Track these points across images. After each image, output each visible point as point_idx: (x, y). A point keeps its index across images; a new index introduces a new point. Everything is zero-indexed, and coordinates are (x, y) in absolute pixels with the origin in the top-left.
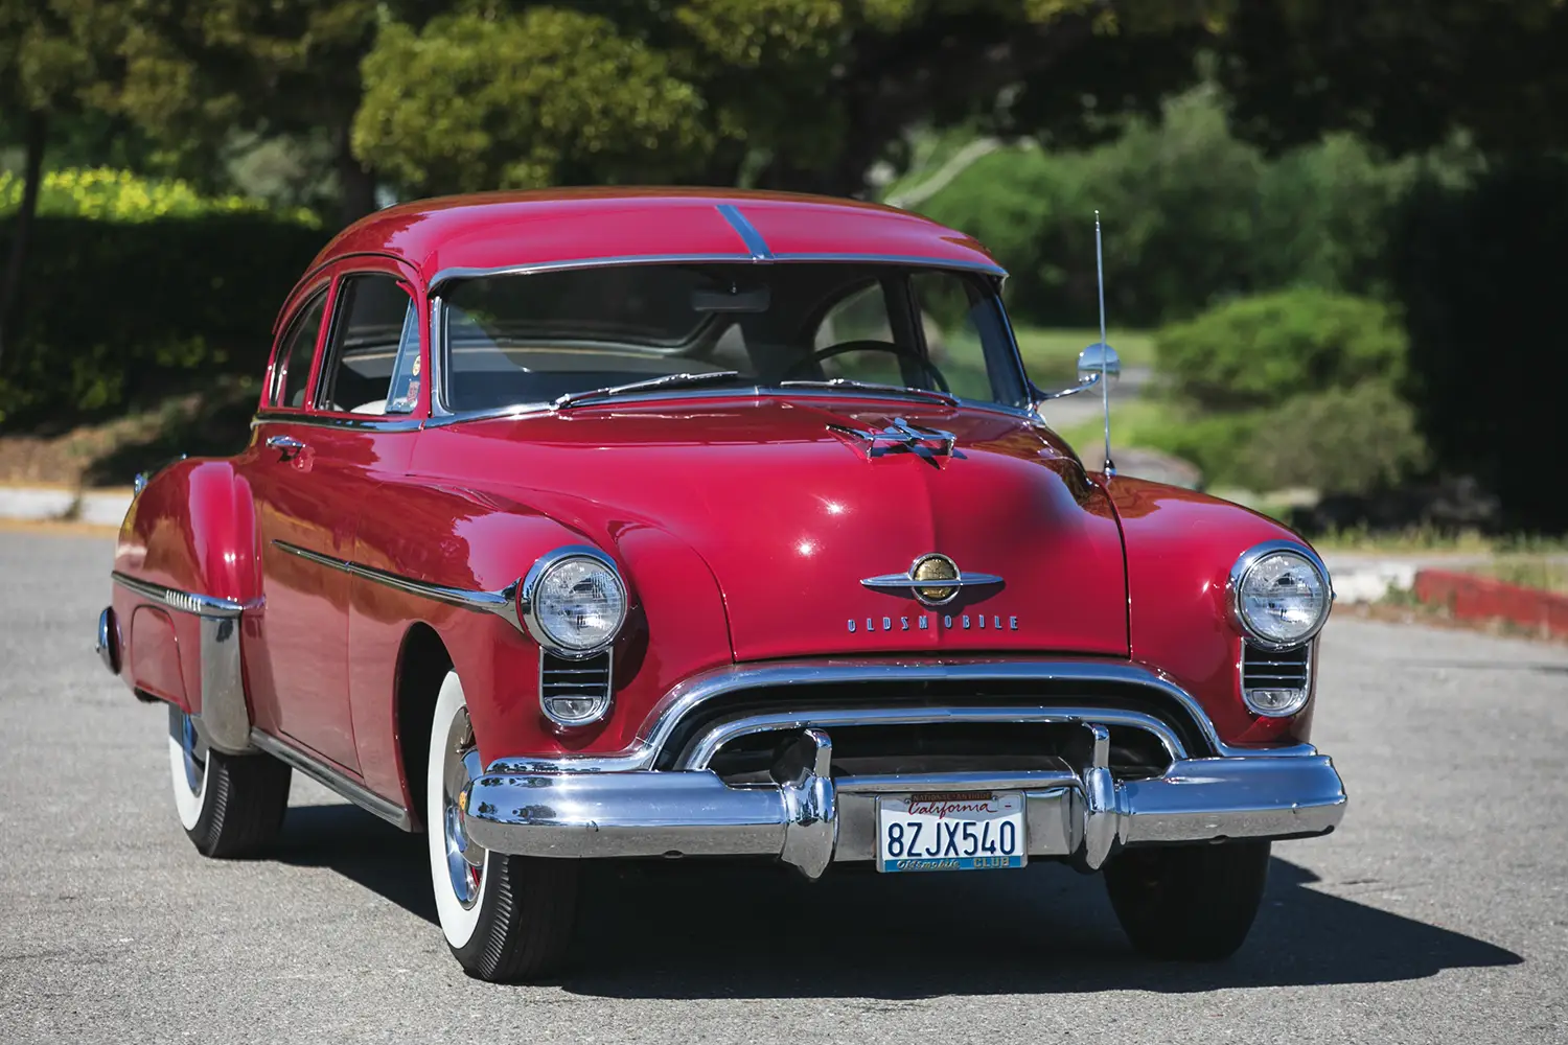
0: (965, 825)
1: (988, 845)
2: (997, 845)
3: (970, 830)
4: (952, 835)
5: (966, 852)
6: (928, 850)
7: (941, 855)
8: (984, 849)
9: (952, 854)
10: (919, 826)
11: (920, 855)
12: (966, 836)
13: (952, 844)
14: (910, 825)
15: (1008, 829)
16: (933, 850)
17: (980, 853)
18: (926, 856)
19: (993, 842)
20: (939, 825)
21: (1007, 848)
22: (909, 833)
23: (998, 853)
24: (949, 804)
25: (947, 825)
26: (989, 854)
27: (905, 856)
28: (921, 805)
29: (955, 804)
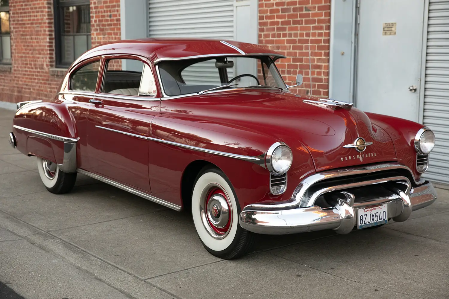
0: (376, 213)
1: (380, 218)
2: (382, 218)
4: (373, 216)
5: (376, 221)
6: (368, 221)
7: (371, 222)
8: (380, 219)
9: (373, 222)
10: (366, 215)
11: (366, 223)
12: (376, 216)
13: (373, 219)
14: (365, 215)
15: (384, 213)
16: (369, 221)
17: (379, 221)
18: (368, 223)
20: (370, 214)
21: (384, 218)
22: (364, 217)
23: (382, 220)
24: (373, 208)
25: (372, 214)
26: (380, 220)
27: (363, 224)
28: (367, 209)
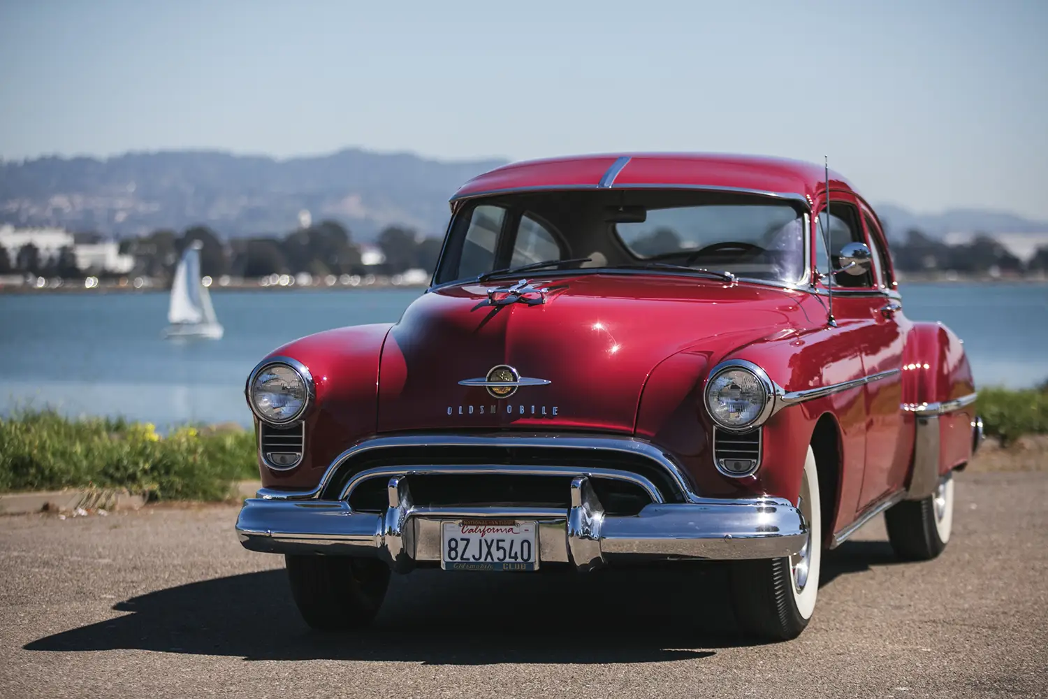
0: (498, 541)
1: (513, 555)
2: (519, 555)
3: (501, 544)
4: (489, 547)
5: (498, 559)
6: (474, 557)
7: (482, 560)
8: (510, 557)
9: (489, 559)
10: (468, 540)
11: (469, 559)
12: (498, 548)
13: (489, 553)
14: (462, 539)
15: (526, 545)
16: (477, 556)
17: (507, 560)
18: (472, 560)
19: (516, 553)
20: (481, 541)
21: (526, 557)
22: (462, 545)
23: (520, 560)
24: (487, 527)
25: (486, 541)
26: (513, 560)
27: (458, 559)
28: (470, 527)
29: (491, 527)
